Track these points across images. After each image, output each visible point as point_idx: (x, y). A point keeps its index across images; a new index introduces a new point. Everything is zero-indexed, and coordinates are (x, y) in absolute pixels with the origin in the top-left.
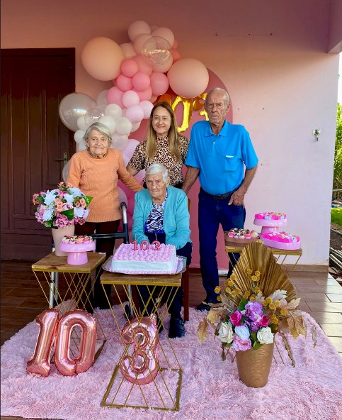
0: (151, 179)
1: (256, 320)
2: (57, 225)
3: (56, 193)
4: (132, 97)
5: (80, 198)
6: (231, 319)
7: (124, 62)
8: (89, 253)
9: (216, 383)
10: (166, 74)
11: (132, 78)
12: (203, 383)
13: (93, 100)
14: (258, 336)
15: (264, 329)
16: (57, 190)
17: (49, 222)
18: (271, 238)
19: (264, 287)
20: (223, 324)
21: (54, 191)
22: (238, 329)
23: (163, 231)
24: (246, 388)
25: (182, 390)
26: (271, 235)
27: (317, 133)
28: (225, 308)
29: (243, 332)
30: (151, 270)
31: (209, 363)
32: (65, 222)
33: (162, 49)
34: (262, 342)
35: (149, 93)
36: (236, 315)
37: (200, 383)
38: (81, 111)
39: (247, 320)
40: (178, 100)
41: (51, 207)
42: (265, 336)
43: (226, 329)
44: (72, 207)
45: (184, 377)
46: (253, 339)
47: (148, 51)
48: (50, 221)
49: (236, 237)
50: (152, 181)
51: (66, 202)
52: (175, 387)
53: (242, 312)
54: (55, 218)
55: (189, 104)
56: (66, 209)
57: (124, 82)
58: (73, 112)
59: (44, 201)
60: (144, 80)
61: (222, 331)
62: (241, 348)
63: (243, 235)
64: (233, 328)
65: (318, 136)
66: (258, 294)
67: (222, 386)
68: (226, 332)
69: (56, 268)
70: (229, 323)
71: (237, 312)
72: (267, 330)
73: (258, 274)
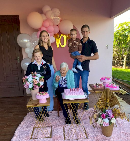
1: (111, 116)
2: (34, 89)
3: (32, 77)
5: (42, 78)
6: (102, 116)
9: (96, 137)
10: (58, 26)
11: (47, 28)
13: (30, 36)
14: (111, 121)
18: (109, 87)
19: (110, 104)
20: (99, 118)
22: (104, 120)
24: (106, 137)
27: (107, 46)
28: (99, 112)
29: (106, 120)
33: (58, 17)
34: (112, 123)
37: (91, 138)
38: (26, 41)
39: (107, 116)
40: (62, 35)
42: (113, 121)
43: (100, 120)
46: (110, 122)
48: (32, 88)
49: (97, 87)
51: (37, 80)
53: (105, 114)
55: (66, 37)
56: (37, 83)
59: (28, 80)
61: (99, 121)
62: (106, 126)
63: (99, 86)
64: (103, 119)
65: (108, 47)
66: (109, 107)
67: (98, 138)
68: (100, 121)
69: (36, 105)
70: (101, 118)
71: (103, 114)
72: (114, 118)
73: (108, 100)
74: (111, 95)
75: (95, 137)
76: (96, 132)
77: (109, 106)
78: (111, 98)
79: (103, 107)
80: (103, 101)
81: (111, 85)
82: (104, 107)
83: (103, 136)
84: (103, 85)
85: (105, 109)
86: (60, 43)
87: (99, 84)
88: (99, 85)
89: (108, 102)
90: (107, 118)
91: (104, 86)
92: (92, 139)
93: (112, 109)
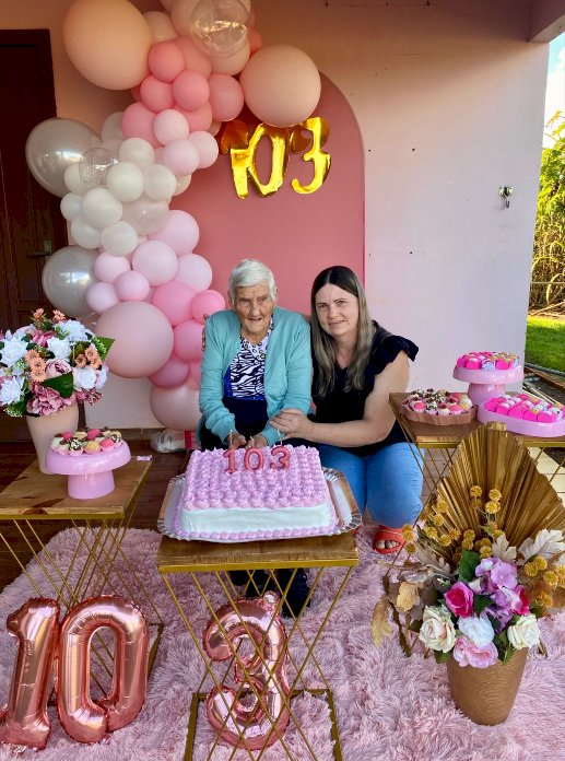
0: (248, 295)
1: (509, 604)
2: (37, 412)
3: (28, 338)
4: (174, 123)
5: (86, 345)
6: (448, 601)
7: (153, 49)
8: (118, 474)
9: (413, 724)
10: (237, 77)
11: (172, 82)
12: (386, 727)
13: (93, 132)
15: (522, 619)
16: (30, 329)
17: (16, 406)
18: (508, 412)
19: (505, 520)
20: (430, 611)
21: (22, 332)
22: (467, 624)
23: (262, 396)
24: (475, 730)
25: (346, 750)
26: (507, 406)
27: (506, 193)
28: (430, 573)
29: (479, 631)
30: (281, 529)
31: (382, 665)
32: (55, 404)
33: (231, 21)
34: (518, 647)
35: (206, 117)
36: (460, 593)
37: (377, 726)
38: (70, 156)
39: (484, 603)
40: (260, 131)
41: (18, 371)
42: (526, 633)
44: (67, 368)
45: (341, 711)
46: (502, 645)
47: (202, 24)
48: (19, 404)
49: (432, 412)
50: (249, 300)
51: (52, 356)
52: (329, 746)
53: (471, 584)
54: (29, 396)
55: (282, 142)
57: (155, 91)
58: (56, 157)
60: (197, 88)
61: (431, 628)
62: (474, 662)
63: (444, 407)
64: (455, 620)
65: (508, 198)
66: (499, 540)
67: (425, 729)
68: (438, 631)
69: (42, 512)
70: (444, 608)
71: (460, 584)
72: (529, 620)
73: (496, 495)
74: (514, 467)
75: (404, 719)
76: (411, 686)
77: (497, 536)
78: (515, 485)
79: (462, 538)
80: (462, 497)
81: (519, 400)
82: (470, 536)
83: (455, 715)
84: (467, 403)
85: (476, 550)
86: (251, 170)
87: (447, 394)
88: (443, 399)
89: (493, 507)
90: (483, 614)
91: (475, 408)
92: (382, 734)
93: (520, 556)
